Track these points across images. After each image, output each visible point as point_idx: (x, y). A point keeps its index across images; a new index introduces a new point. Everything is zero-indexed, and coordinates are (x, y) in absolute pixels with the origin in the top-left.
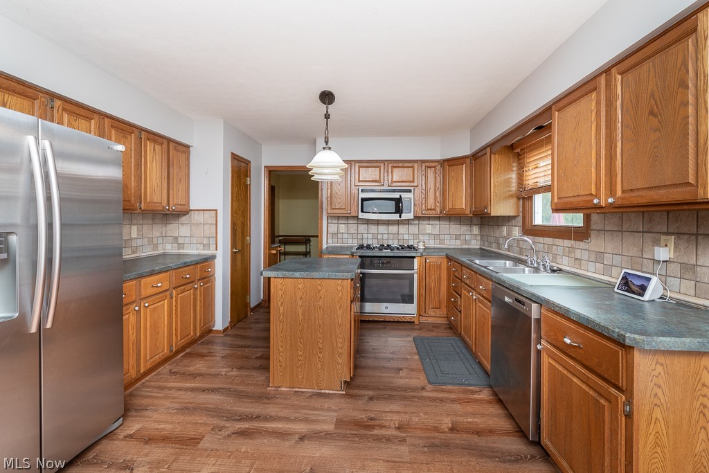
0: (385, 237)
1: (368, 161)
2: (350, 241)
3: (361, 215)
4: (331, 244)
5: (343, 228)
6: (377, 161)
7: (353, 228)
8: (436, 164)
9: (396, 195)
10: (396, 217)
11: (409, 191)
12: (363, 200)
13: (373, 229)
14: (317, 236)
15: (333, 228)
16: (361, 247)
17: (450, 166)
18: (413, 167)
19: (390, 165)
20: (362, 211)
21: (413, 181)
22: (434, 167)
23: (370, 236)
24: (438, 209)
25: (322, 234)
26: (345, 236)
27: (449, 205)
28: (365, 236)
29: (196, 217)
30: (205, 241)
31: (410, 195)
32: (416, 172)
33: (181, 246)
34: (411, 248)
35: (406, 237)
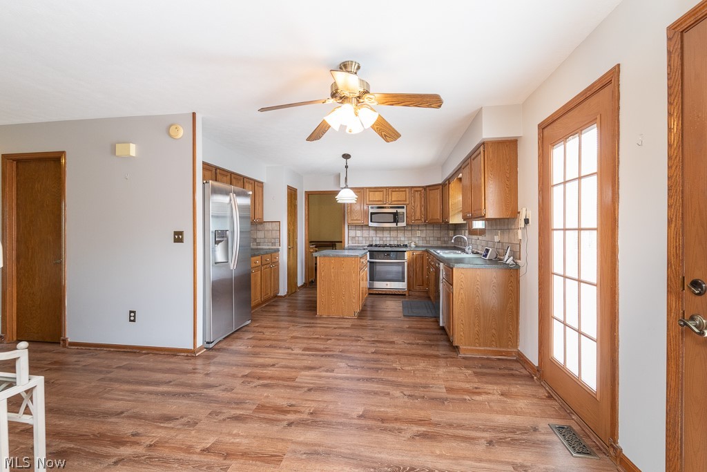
0: (388, 239)
1: (375, 188)
2: (364, 242)
3: (371, 224)
4: (351, 244)
5: (359, 233)
6: (381, 188)
7: (366, 233)
8: (421, 189)
9: (394, 211)
10: (394, 225)
11: (403, 207)
12: (372, 214)
13: (380, 234)
14: (341, 242)
15: (352, 233)
16: (371, 246)
17: (430, 190)
18: (405, 191)
19: (390, 190)
20: (371, 221)
21: (406, 201)
22: (420, 191)
23: (378, 239)
24: (423, 219)
25: (344, 240)
26: (361, 239)
27: (430, 217)
28: (374, 239)
29: (268, 226)
30: (273, 241)
31: (404, 210)
32: (407, 195)
33: (258, 244)
34: (406, 246)
35: (402, 239)
